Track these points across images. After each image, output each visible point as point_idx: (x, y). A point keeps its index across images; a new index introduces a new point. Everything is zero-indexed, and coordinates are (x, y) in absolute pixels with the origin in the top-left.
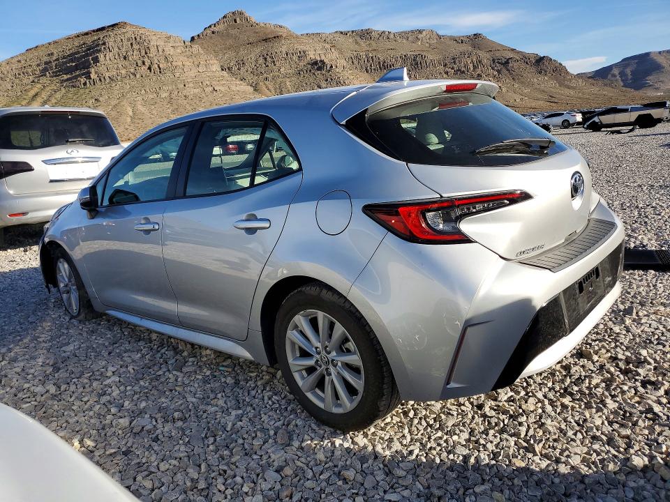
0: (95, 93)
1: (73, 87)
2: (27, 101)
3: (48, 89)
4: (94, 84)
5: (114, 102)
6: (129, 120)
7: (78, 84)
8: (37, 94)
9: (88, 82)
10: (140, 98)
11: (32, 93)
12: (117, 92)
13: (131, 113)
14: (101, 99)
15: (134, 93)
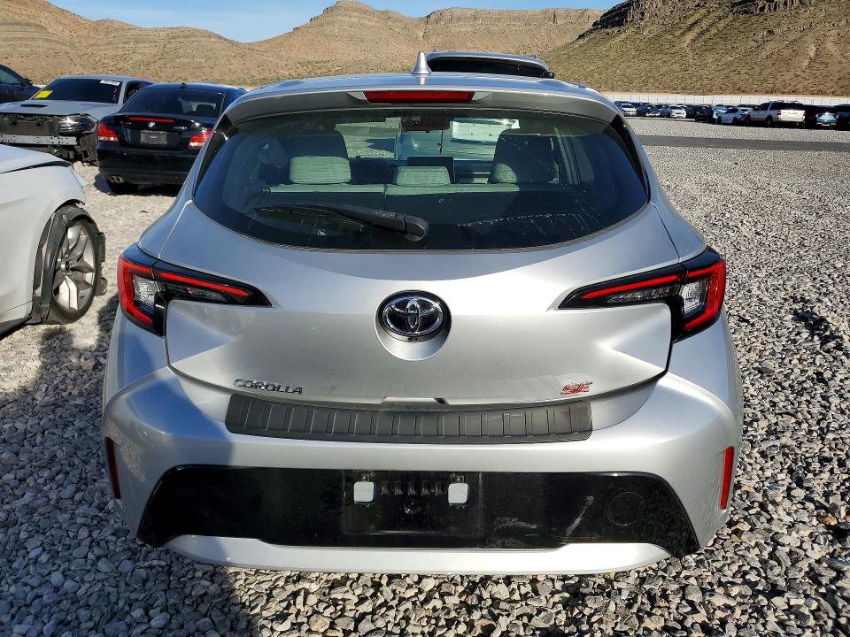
0: (771, 23)
1: (746, 12)
2: (681, 31)
3: (712, 15)
4: (775, 9)
5: (792, 37)
6: (806, 63)
7: (753, 8)
8: (696, 23)
9: (767, 6)
10: (834, 32)
11: (692, 20)
12: (803, 21)
13: (812, 54)
14: (777, 31)
15: (827, 25)
